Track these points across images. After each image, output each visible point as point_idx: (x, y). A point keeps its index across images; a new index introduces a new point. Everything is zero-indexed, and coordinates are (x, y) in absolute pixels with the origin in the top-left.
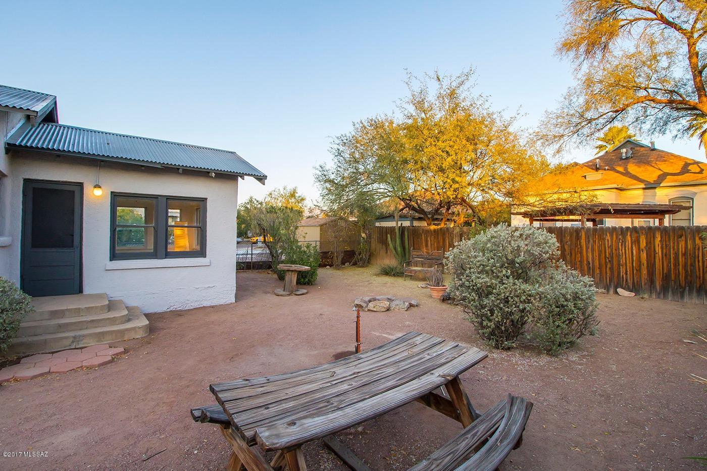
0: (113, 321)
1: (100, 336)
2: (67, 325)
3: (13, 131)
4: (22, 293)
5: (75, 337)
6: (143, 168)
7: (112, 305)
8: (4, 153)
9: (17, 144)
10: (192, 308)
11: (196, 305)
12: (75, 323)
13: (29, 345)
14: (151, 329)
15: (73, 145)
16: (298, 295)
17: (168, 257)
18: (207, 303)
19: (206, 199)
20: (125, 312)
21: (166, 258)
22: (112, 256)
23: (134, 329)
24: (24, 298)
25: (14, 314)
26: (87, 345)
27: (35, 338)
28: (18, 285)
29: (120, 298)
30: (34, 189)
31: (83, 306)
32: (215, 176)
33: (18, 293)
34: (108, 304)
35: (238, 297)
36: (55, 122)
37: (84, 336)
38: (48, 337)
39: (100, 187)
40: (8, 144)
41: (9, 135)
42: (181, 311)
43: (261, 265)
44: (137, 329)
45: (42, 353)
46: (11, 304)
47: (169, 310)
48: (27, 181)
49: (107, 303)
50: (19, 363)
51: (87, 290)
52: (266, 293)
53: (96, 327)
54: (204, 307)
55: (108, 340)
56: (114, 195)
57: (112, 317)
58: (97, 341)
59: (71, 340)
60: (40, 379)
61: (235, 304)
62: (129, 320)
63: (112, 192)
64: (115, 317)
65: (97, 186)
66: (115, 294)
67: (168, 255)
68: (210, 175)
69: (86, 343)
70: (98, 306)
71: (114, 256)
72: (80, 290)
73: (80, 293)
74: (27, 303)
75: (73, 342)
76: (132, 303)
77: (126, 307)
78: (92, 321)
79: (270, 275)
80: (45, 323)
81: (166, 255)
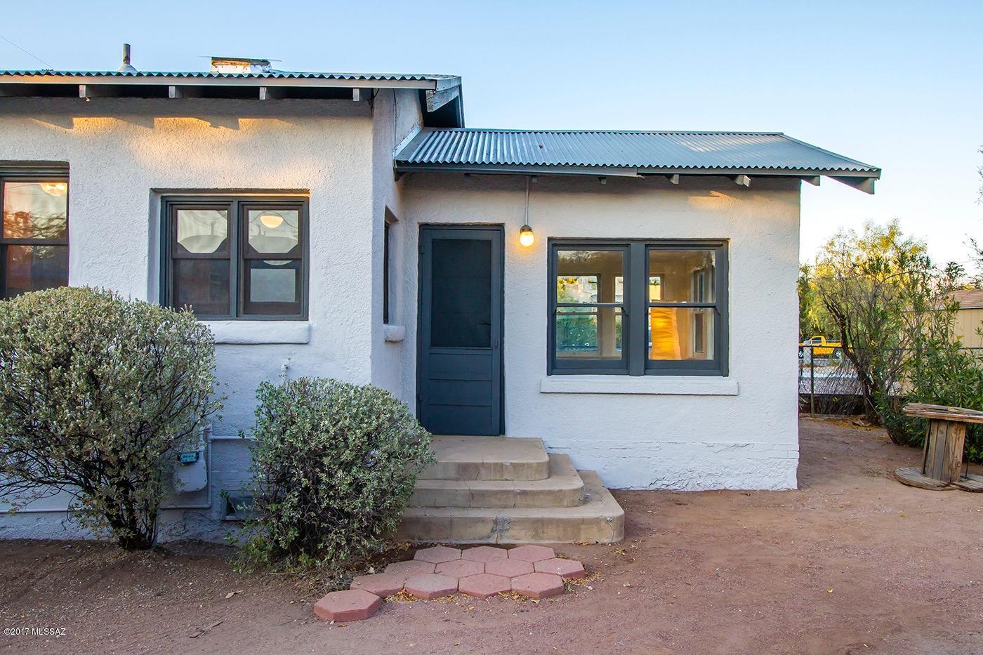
0: (557, 498)
1: (539, 526)
2: (483, 494)
3: (405, 143)
4: (417, 425)
5: (496, 522)
6: (604, 182)
7: (554, 466)
8: (394, 179)
9: (410, 160)
10: (700, 489)
11: (708, 483)
12: (496, 493)
13: (427, 525)
14: (629, 528)
15: (488, 154)
16: (973, 491)
17: (648, 371)
18: (732, 483)
19: (726, 241)
20: (578, 483)
21: (645, 374)
22: (550, 366)
23: (596, 521)
24: (421, 436)
25: (406, 463)
26: (517, 542)
27: (437, 514)
28: (412, 410)
29: (567, 452)
30: (434, 241)
31: (508, 461)
32: (751, 183)
33: (412, 424)
34: (549, 462)
35: (804, 477)
36: (460, 127)
37: (510, 522)
38: (456, 514)
39: (530, 230)
40: (398, 162)
41: (400, 148)
42: (677, 493)
43: (837, 405)
44: (603, 523)
45: (447, 545)
46: (402, 444)
47: (653, 487)
48: (424, 227)
49: (546, 459)
50: (412, 558)
51: (512, 430)
52: (872, 474)
53: (529, 506)
54: (725, 490)
55: (551, 537)
56: (554, 245)
57: (557, 488)
58: (533, 537)
59: (490, 526)
60: (442, 601)
61: (799, 493)
62: (586, 501)
63: (550, 239)
64: (561, 490)
65: (526, 228)
66: (559, 443)
67: (650, 367)
68: (738, 181)
69: (514, 537)
70: (532, 464)
71: (554, 367)
72: (501, 431)
73: (500, 434)
74: (425, 446)
75: (493, 531)
76: (586, 462)
77: (578, 471)
78: (524, 493)
79: (861, 430)
80: (450, 486)
81: (646, 368)
